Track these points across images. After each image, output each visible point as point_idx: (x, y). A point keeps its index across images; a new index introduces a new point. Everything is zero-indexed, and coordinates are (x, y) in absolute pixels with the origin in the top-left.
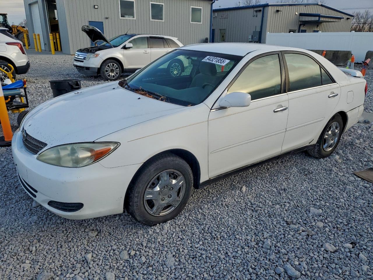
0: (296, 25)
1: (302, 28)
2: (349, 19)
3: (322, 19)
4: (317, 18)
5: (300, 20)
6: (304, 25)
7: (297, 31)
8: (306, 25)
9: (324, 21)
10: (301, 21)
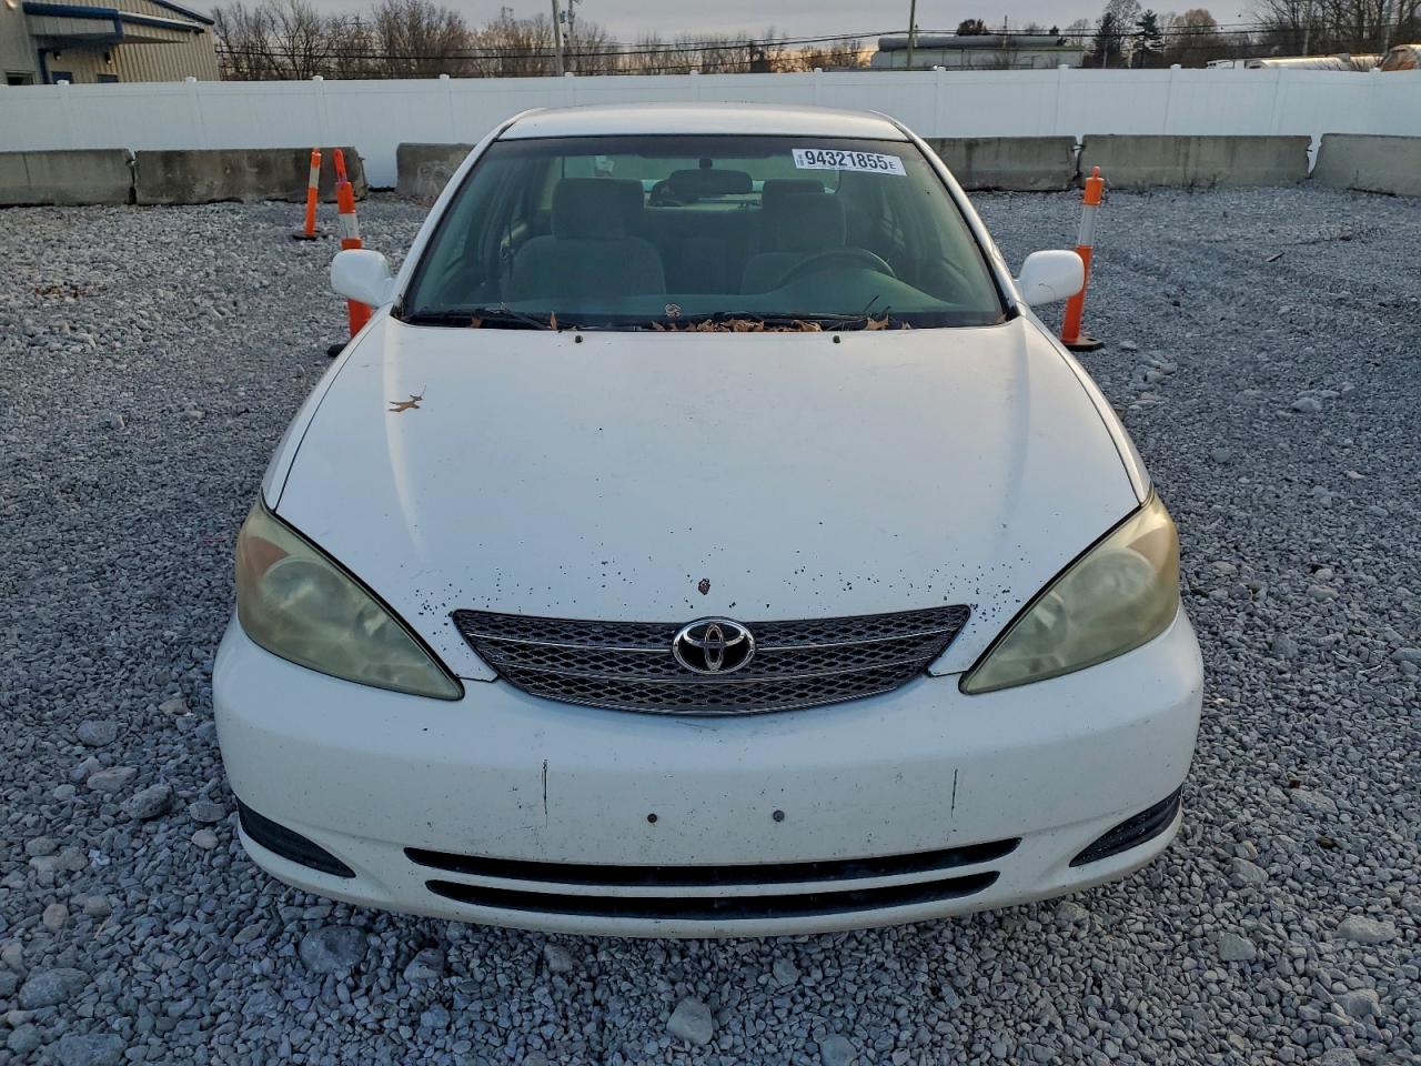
0: (26, 51)
1: (53, 65)
2: (202, 31)
3: (127, 30)
4: (108, 27)
5: (35, 33)
6: (56, 54)
7: (37, 77)
8: (63, 52)
9: (136, 37)
10: (38, 37)
